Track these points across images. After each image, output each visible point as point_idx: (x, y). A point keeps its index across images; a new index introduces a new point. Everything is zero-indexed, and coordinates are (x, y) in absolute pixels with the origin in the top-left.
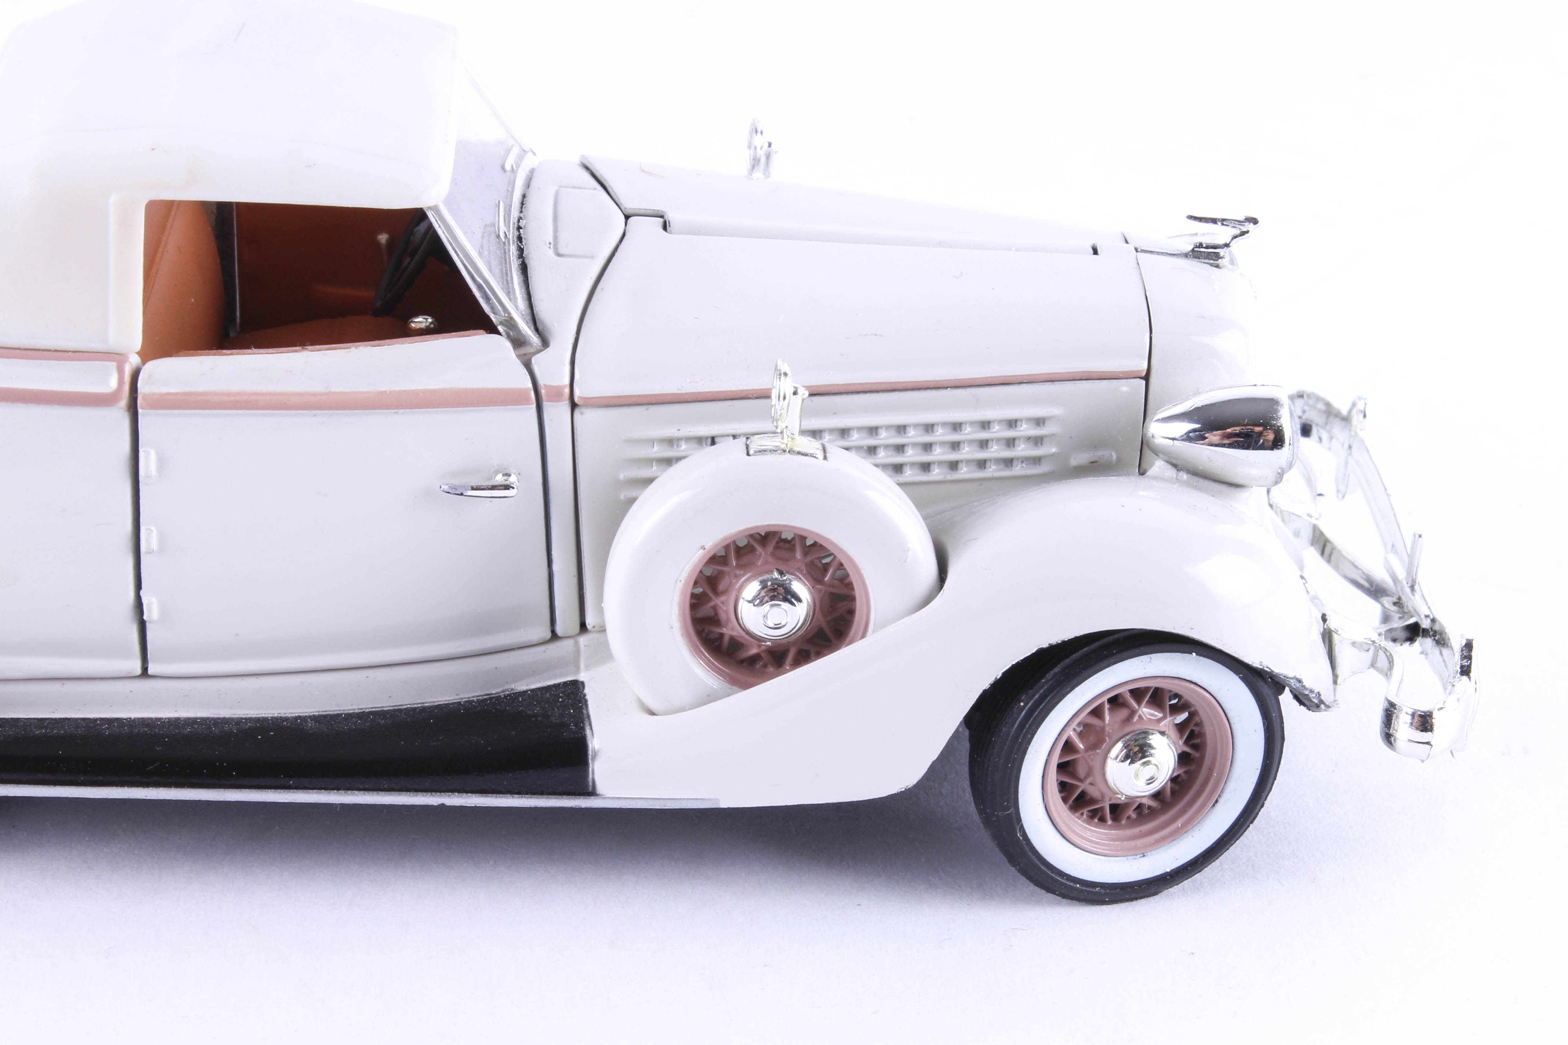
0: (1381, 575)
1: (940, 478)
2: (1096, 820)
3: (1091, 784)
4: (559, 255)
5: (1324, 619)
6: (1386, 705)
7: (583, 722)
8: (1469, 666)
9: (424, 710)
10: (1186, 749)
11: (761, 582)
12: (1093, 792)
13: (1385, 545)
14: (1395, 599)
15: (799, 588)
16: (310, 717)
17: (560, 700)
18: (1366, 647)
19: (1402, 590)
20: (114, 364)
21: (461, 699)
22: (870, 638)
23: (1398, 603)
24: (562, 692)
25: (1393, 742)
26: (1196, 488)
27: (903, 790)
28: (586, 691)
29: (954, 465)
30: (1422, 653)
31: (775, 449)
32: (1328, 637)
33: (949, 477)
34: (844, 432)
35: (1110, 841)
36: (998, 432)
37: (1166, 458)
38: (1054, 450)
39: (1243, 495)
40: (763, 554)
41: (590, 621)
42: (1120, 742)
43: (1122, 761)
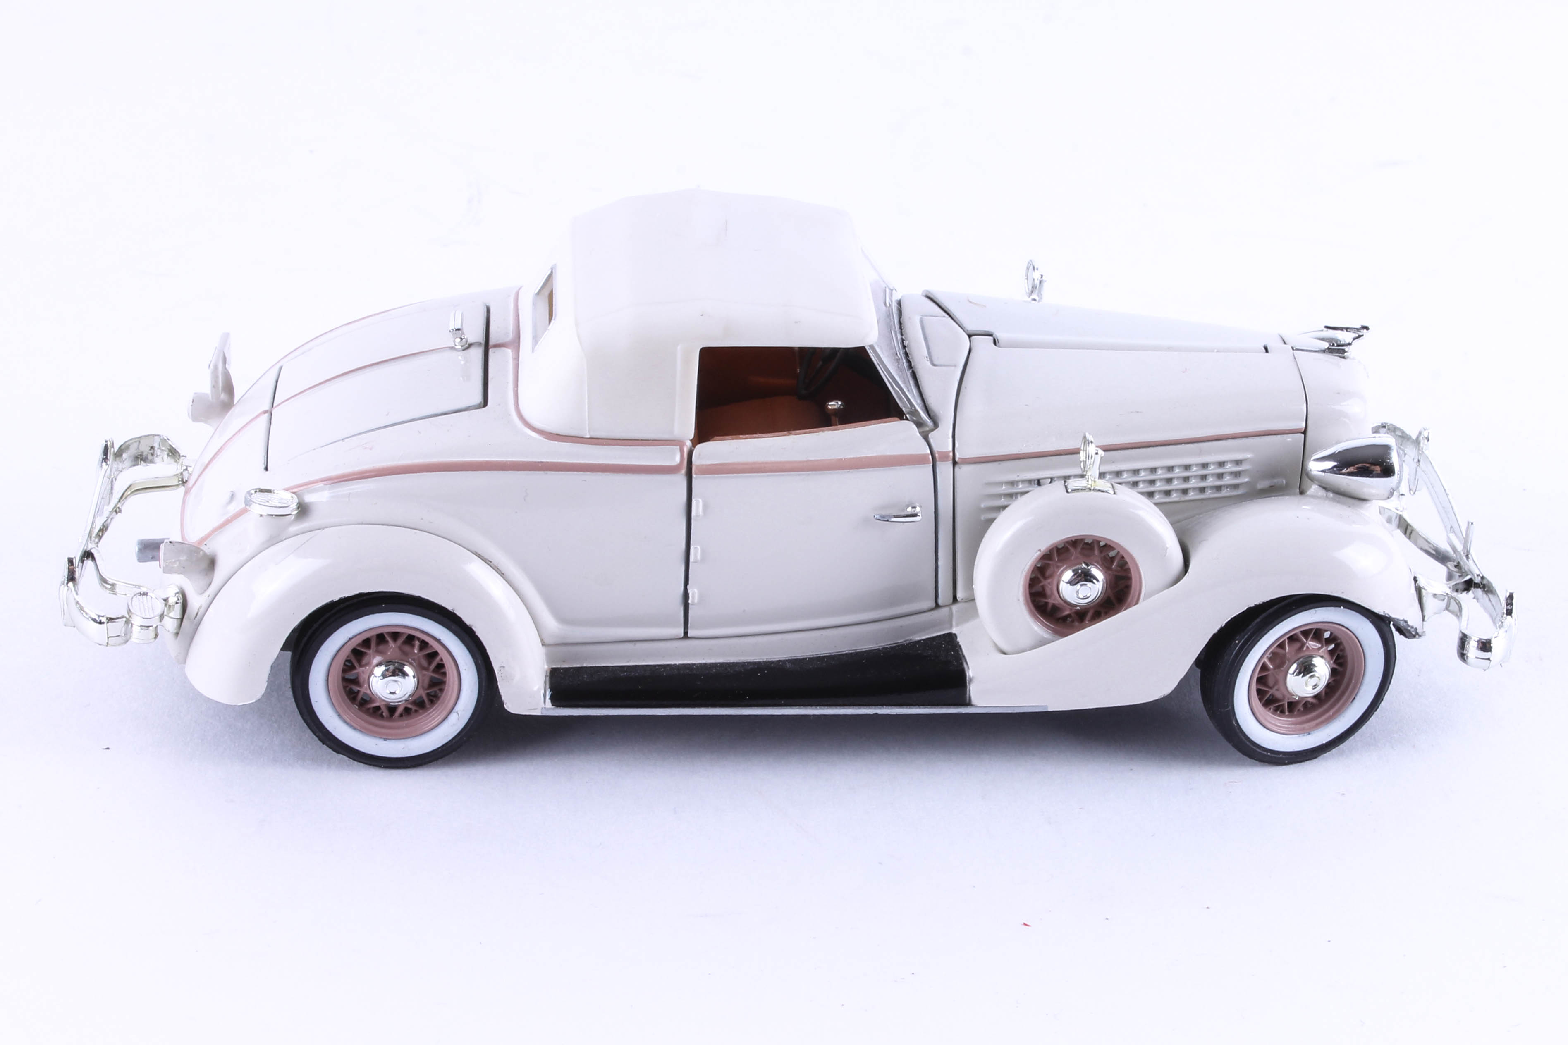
0: (1444, 547)
1: (1177, 499)
2: (1279, 712)
3: (1277, 690)
4: (934, 365)
5: (1415, 580)
6: (1461, 635)
7: (961, 659)
8: (1511, 610)
9: (857, 653)
10: (1335, 666)
11: (1073, 571)
12: (1278, 695)
13: (1445, 527)
14: (1455, 563)
15: (1096, 572)
16: (787, 660)
17: (943, 646)
18: (1442, 598)
19: (1460, 557)
20: (678, 447)
21: (879, 646)
22: (1141, 603)
23: (1458, 566)
24: (944, 641)
25: (1466, 659)
26: (1338, 502)
27: (1162, 697)
28: (959, 639)
29: (1185, 491)
30: (1474, 598)
31: (1084, 488)
32: (1419, 590)
33: (1182, 499)
34: (1118, 474)
35: (1289, 725)
36: (1213, 469)
37: (1320, 484)
38: (1246, 480)
39: (1367, 505)
40: (1074, 553)
41: (960, 595)
42: (1296, 663)
43: (1297, 675)
